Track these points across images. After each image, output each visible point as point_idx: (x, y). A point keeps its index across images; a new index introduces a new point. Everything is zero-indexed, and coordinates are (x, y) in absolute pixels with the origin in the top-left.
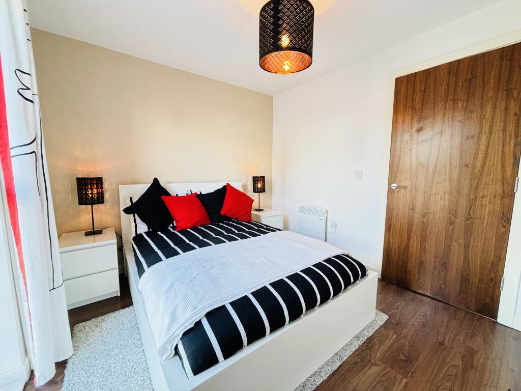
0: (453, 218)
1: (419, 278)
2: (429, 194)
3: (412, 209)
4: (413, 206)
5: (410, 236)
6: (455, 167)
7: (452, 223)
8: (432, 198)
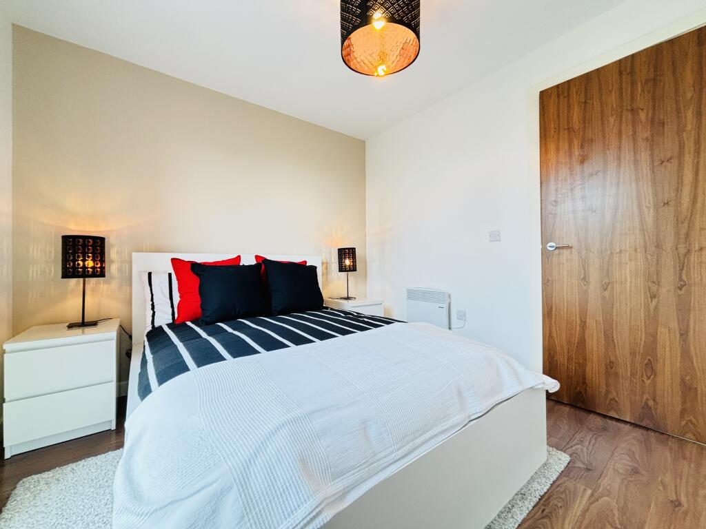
0: (654, 288)
1: (608, 392)
2: (609, 253)
3: (584, 279)
4: (585, 274)
5: (585, 322)
6: (647, 207)
7: (653, 297)
8: (616, 259)
